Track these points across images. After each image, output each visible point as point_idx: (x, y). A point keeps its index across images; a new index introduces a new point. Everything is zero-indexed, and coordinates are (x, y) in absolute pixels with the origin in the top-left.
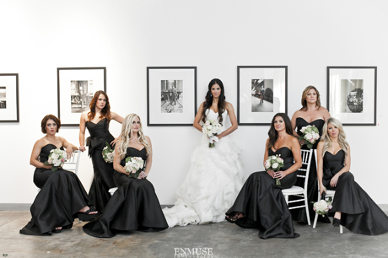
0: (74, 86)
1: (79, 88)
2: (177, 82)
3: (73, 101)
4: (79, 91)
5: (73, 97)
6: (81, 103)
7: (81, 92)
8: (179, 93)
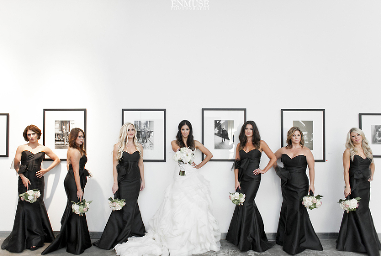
0: (58, 125)
1: (62, 127)
2: (148, 123)
3: (57, 139)
4: (62, 130)
5: (57, 135)
6: (64, 140)
7: (64, 131)
8: (150, 132)
